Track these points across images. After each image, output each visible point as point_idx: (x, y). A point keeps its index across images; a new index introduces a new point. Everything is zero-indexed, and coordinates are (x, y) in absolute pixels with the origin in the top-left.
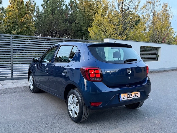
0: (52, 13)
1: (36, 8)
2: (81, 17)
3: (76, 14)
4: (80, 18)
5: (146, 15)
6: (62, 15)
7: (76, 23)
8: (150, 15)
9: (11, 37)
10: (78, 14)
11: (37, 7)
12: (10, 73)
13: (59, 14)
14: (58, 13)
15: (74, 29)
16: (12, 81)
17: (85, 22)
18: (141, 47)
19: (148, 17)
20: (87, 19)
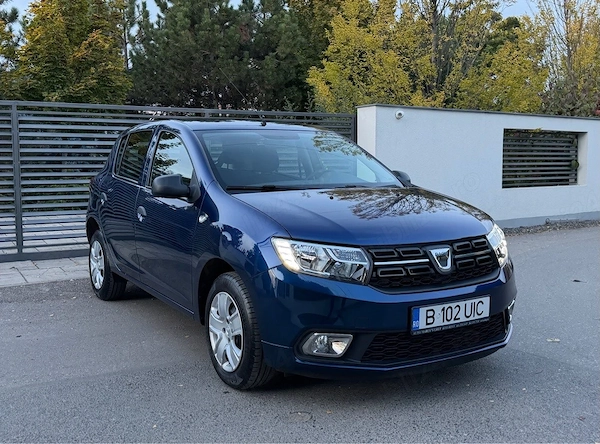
0: (192, 26)
1: (136, 9)
2: (297, 36)
3: (277, 25)
4: (293, 39)
5: (536, 18)
6: (227, 30)
7: (277, 57)
8: (555, 14)
9: (14, 108)
10: (283, 25)
11: (141, 9)
12: (15, 235)
13: (217, 26)
14: (213, 23)
15: (270, 78)
16: (19, 264)
17: (313, 52)
18: (507, 132)
19: (544, 24)
20: (320, 41)
